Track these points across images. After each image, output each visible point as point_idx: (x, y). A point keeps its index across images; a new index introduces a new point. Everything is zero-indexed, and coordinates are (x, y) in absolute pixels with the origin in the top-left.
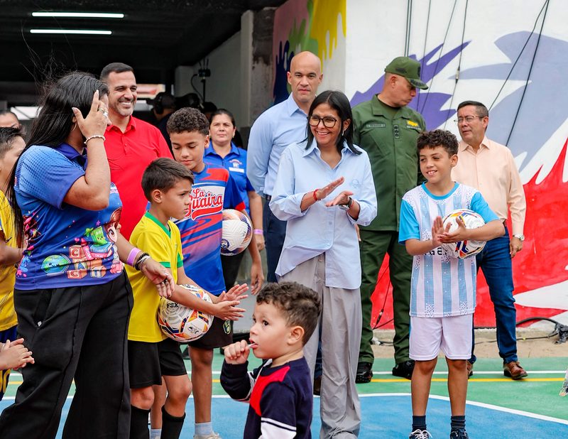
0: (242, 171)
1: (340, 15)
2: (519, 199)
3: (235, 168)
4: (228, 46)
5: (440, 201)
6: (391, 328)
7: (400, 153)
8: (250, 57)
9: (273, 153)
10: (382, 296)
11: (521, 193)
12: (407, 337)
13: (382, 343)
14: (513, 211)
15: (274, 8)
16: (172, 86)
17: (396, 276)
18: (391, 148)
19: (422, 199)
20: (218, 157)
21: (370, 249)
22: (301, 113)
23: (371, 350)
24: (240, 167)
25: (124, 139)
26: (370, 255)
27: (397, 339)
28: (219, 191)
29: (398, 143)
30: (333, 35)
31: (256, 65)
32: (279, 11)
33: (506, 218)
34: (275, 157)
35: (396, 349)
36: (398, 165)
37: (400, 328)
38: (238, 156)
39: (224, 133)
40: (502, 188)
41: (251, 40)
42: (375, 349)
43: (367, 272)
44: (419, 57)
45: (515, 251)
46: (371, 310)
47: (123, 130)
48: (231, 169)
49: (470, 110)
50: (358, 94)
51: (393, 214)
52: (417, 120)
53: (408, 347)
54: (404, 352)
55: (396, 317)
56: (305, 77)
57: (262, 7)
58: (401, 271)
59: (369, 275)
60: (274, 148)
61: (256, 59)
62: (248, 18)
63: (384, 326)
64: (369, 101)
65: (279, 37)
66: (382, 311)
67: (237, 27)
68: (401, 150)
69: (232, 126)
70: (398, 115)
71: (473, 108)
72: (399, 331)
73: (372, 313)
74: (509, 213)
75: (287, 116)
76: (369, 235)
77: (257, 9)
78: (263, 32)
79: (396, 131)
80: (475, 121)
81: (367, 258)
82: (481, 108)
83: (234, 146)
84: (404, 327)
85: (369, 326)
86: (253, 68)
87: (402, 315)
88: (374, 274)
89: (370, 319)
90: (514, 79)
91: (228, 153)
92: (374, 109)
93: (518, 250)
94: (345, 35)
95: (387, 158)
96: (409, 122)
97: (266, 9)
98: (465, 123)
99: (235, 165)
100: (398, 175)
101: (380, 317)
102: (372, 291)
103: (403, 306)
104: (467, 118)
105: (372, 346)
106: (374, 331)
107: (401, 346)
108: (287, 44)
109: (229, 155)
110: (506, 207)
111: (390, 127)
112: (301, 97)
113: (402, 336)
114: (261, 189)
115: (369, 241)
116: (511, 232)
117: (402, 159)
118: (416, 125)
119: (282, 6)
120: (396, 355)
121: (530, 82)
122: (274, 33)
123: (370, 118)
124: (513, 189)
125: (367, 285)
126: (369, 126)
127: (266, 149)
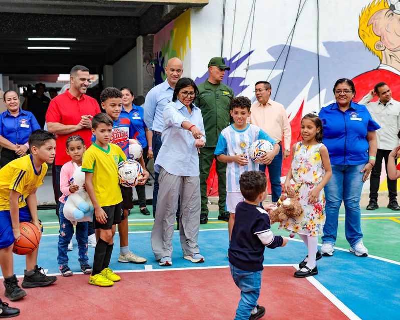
0: (139, 118)
1: (188, 38)
2: (287, 130)
3: (136, 117)
4: (130, 54)
5: (241, 133)
6: (216, 195)
7: (219, 108)
8: (142, 60)
9: (157, 109)
10: (212, 180)
11: (289, 127)
12: (225, 201)
13: (212, 203)
14: (285, 136)
15: (153, 35)
16: (102, 75)
17: (219, 171)
18: (214, 105)
19: (231, 133)
20: (126, 112)
21: (205, 157)
22: (171, 89)
23: (207, 207)
24: (138, 116)
25: (79, 104)
26: (205, 160)
27: (220, 201)
28: (126, 129)
29: (218, 103)
30: (184, 48)
31: (145, 64)
32: (155, 36)
33: (281, 140)
34: (158, 111)
35: (220, 206)
36: (218, 113)
37: (221, 196)
38: (137, 111)
39: (127, 99)
40: (278, 125)
41: (142, 51)
42: (209, 206)
43: (204, 168)
44: (228, 59)
45: (285, 157)
46: (207, 187)
47: (79, 99)
48: (134, 118)
49: (261, 86)
50: (197, 78)
51: (216, 138)
52: (229, 91)
53: (225, 206)
54: (223, 208)
55: (219, 191)
56: (175, 71)
57: (147, 34)
58: (221, 168)
59: (205, 170)
60: (158, 106)
61: (145, 61)
62: (140, 40)
63: (213, 195)
64: (204, 82)
65: (157, 49)
66: (212, 187)
67: (134, 45)
68: (220, 106)
69: (131, 95)
70: (218, 88)
71: (262, 84)
72: (221, 198)
73: (207, 189)
74: (283, 137)
75: (164, 90)
76: (204, 150)
77: (144, 35)
78: (148, 47)
79: (217, 96)
80: (264, 91)
81: (203, 162)
82: (267, 84)
83: (134, 105)
84: (223, 196)
85: (206, 195)
86: (144, 66)
87: (222, 190)
88: (207, 170)
89: (206, 192)
90: (277, 69)
91: (131, 109)
92: (206, 86)
93: (287, 156)
94: (190, 48)
95: (212, 110)
96: (224, 92)
97: (149, 35)
98: (258, 93)
99: (136, 115)
100: (218, 119)
101: (211, 190)
102: (207, 178)
103: (223, 186)
104: (260, 90)
105: (208, 205)
106: (208, 197)
107: (222, 205)
108: (161, 53)
109: (132, 111)
110: (281, 134)
111: (214, 95)
112: (173, 80)
113: (223, 200)
114: (151, 127)
115: (204, 153)
116: (284, 147)
117: (220, 110)
118: (228, 93)
119: (158, 33)
120: (219, 209)
121: (285, 70)
122: (154, 48)
123: (203, 90)
124: (284, 125)
125: (204, 175)
126: (203, 95)
127: (153, 107)
